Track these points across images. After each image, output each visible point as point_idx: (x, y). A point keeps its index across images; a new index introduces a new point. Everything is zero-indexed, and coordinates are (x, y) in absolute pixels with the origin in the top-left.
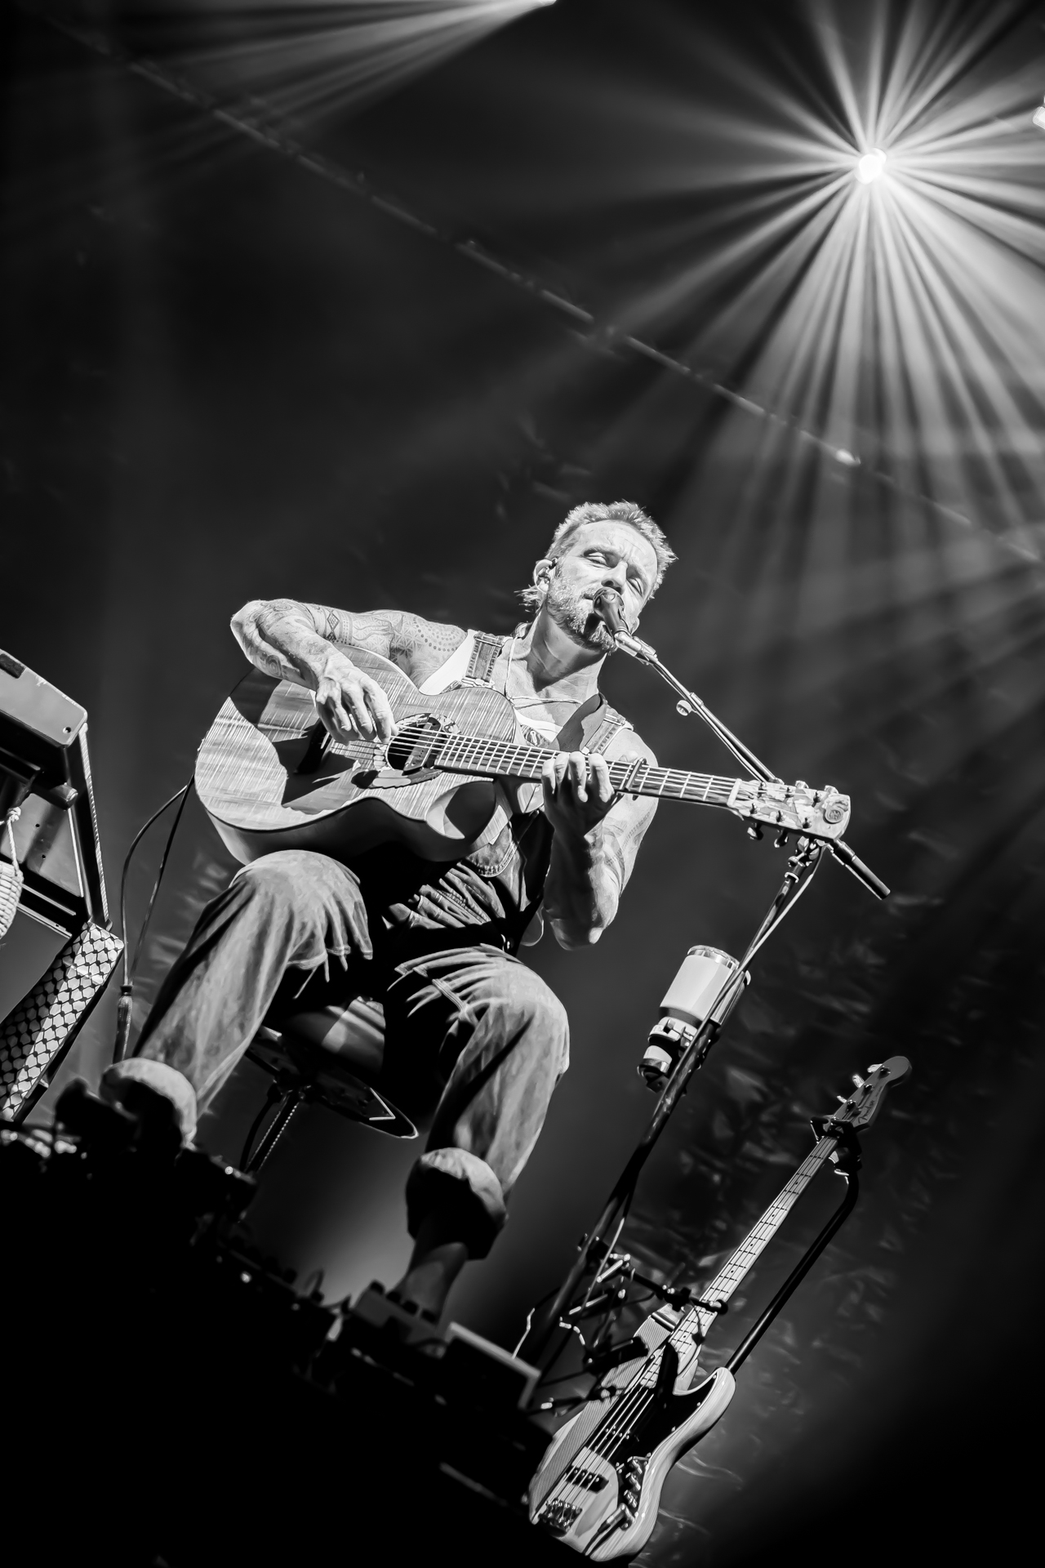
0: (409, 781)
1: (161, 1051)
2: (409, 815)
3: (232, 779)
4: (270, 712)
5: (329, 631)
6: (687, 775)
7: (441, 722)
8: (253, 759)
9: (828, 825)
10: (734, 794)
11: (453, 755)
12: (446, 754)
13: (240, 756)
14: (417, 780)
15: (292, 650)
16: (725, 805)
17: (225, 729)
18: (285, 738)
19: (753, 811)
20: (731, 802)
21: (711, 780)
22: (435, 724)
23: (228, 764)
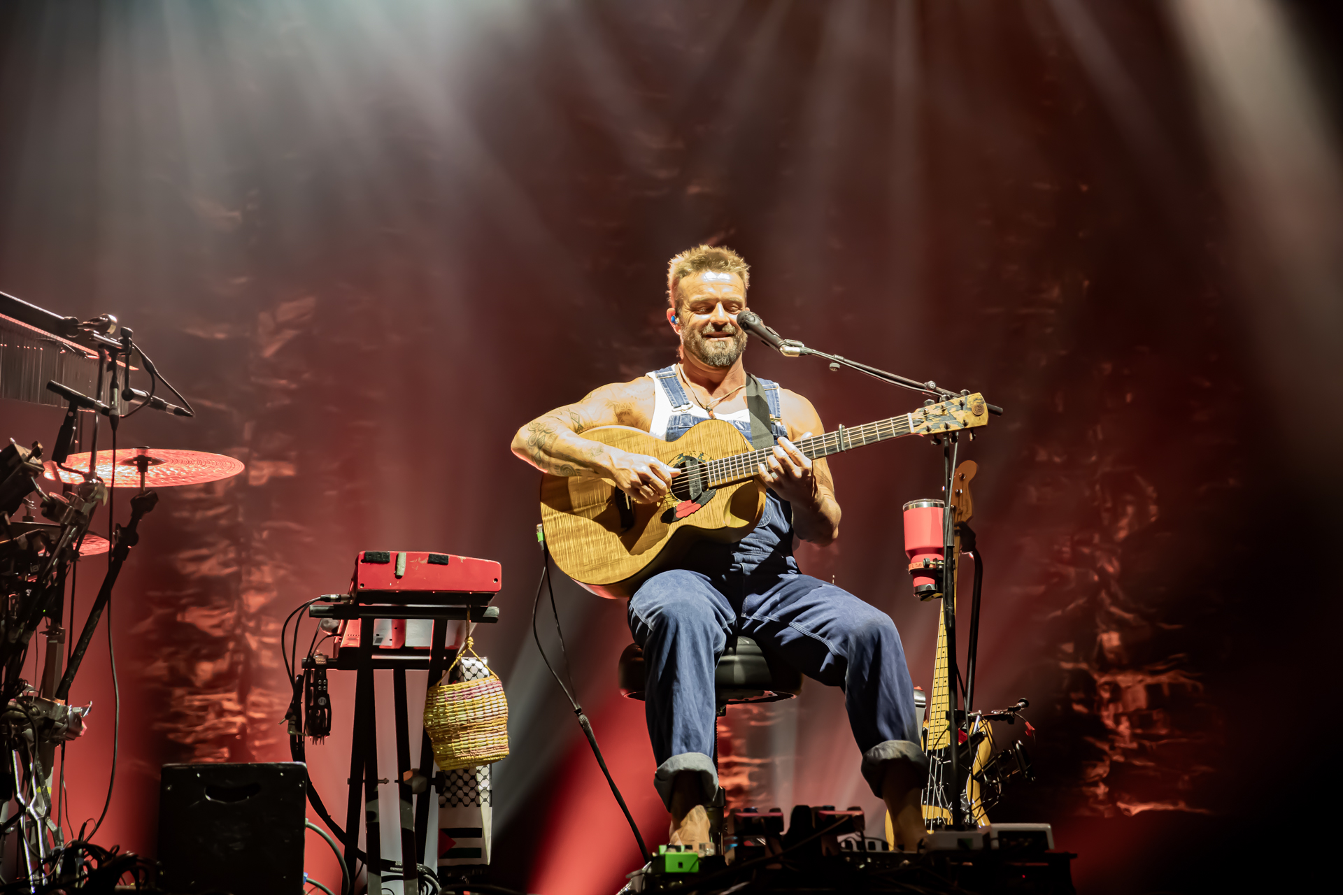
0: (699, 505)
1: (682, 745)
2: (714, 528)
3: (582, 554)
4: (576, 498)
5: (577, 425)
6: (874, 425)
7: (693, 456)
8: (587, 535)
9: (978, 417)
10: (911, 425)
11: (717, 476)
12: (712, 477)
13: (576, 537)
14: (704, 502)
15: (579, 457)
16: (910, 433)
17: (554, 522)
18: (598, 512)
19: (928, 430)
20: (913, 430)
21: (892, 422)
22: (692, 459)
23: (572, 546)
